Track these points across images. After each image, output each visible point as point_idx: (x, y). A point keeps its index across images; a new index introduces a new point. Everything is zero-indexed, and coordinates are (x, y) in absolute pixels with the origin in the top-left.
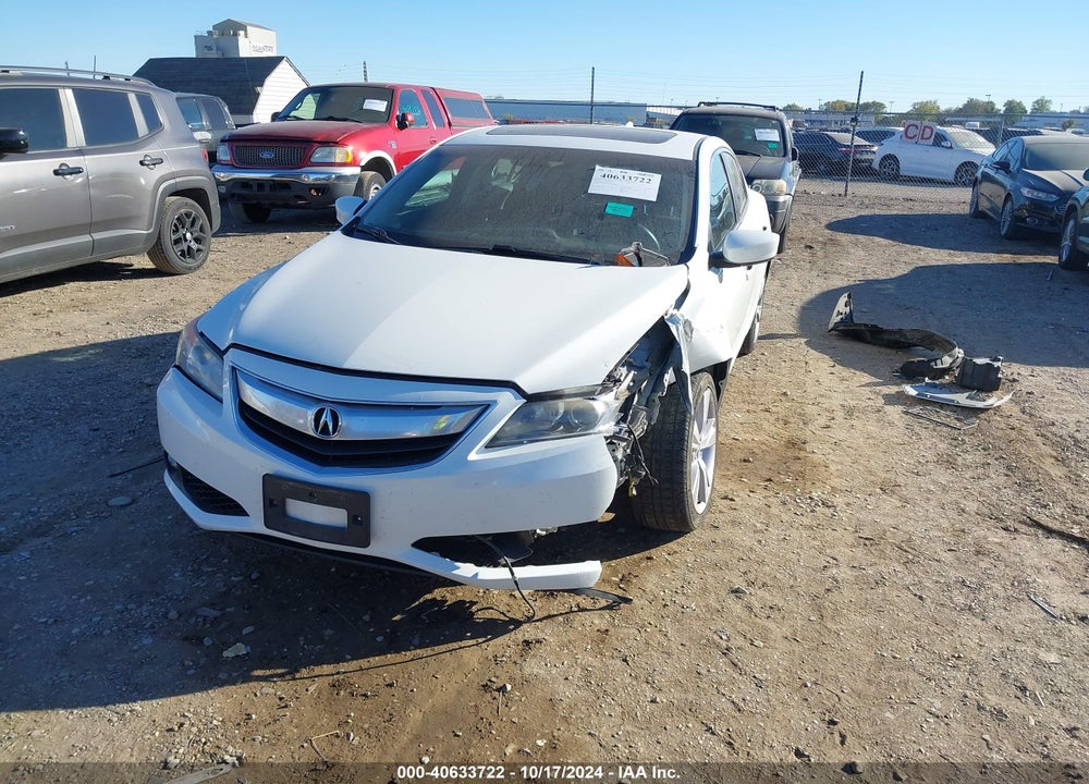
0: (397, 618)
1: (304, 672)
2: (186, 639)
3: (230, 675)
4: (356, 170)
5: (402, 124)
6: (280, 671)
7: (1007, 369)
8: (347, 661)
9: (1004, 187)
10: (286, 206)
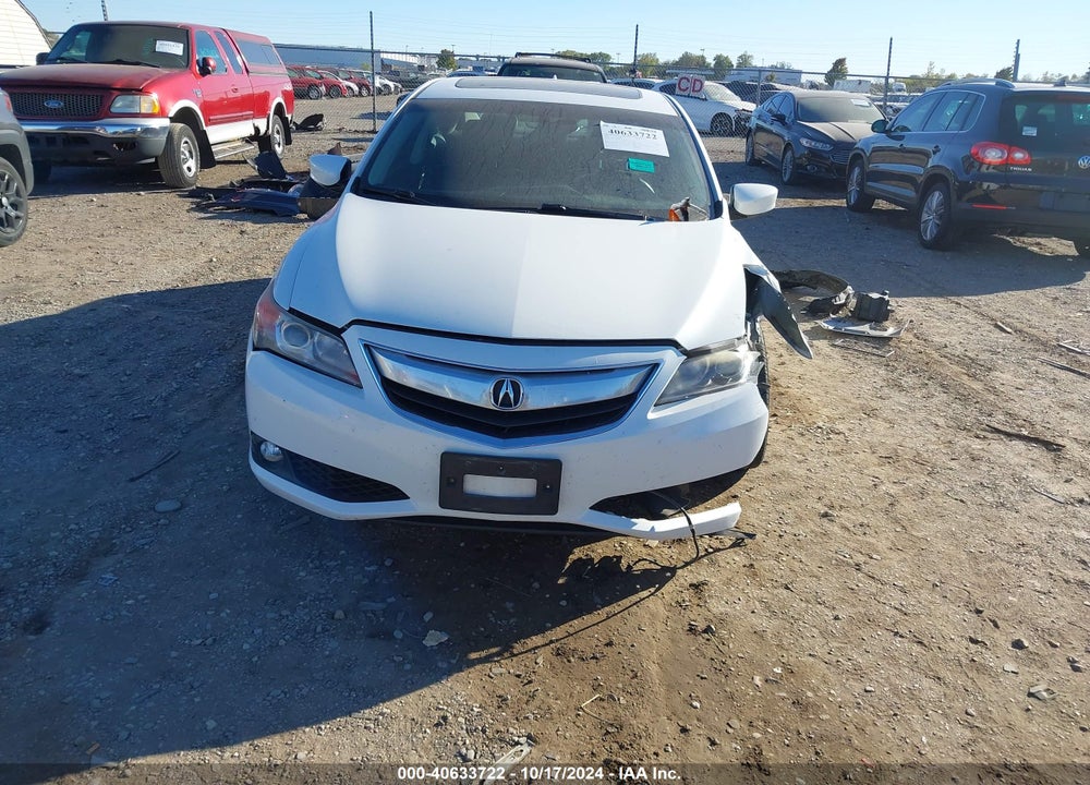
0: (561, 581)
1: (518, 647)
2: (371, 636)
3: (450, 663)
4: (165, 122)
5: (205, 69)
6: (494, 650)
7: (893, 303)
8: (550, 629)
9: (782, 137)
10: (84, 163)
